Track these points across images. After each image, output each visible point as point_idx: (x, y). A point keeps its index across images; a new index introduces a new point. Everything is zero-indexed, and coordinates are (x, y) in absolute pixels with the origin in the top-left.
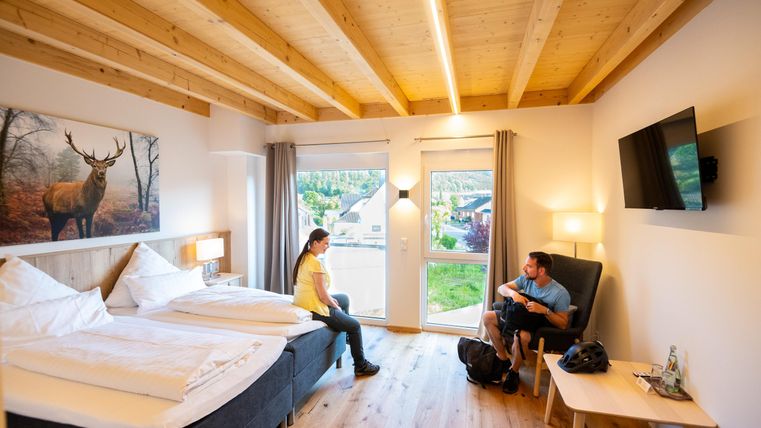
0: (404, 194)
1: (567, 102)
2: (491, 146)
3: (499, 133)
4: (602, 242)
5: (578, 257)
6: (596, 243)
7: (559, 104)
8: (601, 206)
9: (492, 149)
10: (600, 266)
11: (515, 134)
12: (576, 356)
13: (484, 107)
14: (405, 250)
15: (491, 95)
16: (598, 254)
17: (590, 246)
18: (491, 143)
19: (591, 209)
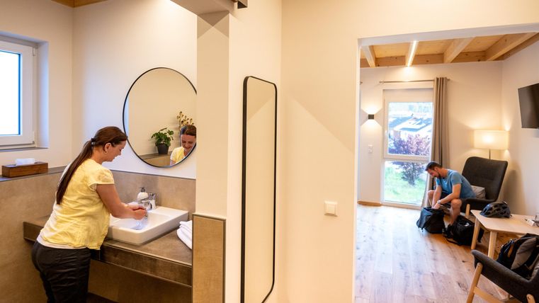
0: (371, 117)
1: (485, 60)
2: (432, 87)
3: (438, 79)
4: (508, 150)
5: (491, 159)
6: (504, 150)
7: (479, 61)
8: (507, 126)
9: (432, 89)
10: (506, 163)
11: (449, 80)
12: (491, 209)
13: (427, 62)
14: (371, 153)
15: (433, 55)
16: (506, 156)
17: (500, 152)
18: (432, 85)
19: (501, 128)
